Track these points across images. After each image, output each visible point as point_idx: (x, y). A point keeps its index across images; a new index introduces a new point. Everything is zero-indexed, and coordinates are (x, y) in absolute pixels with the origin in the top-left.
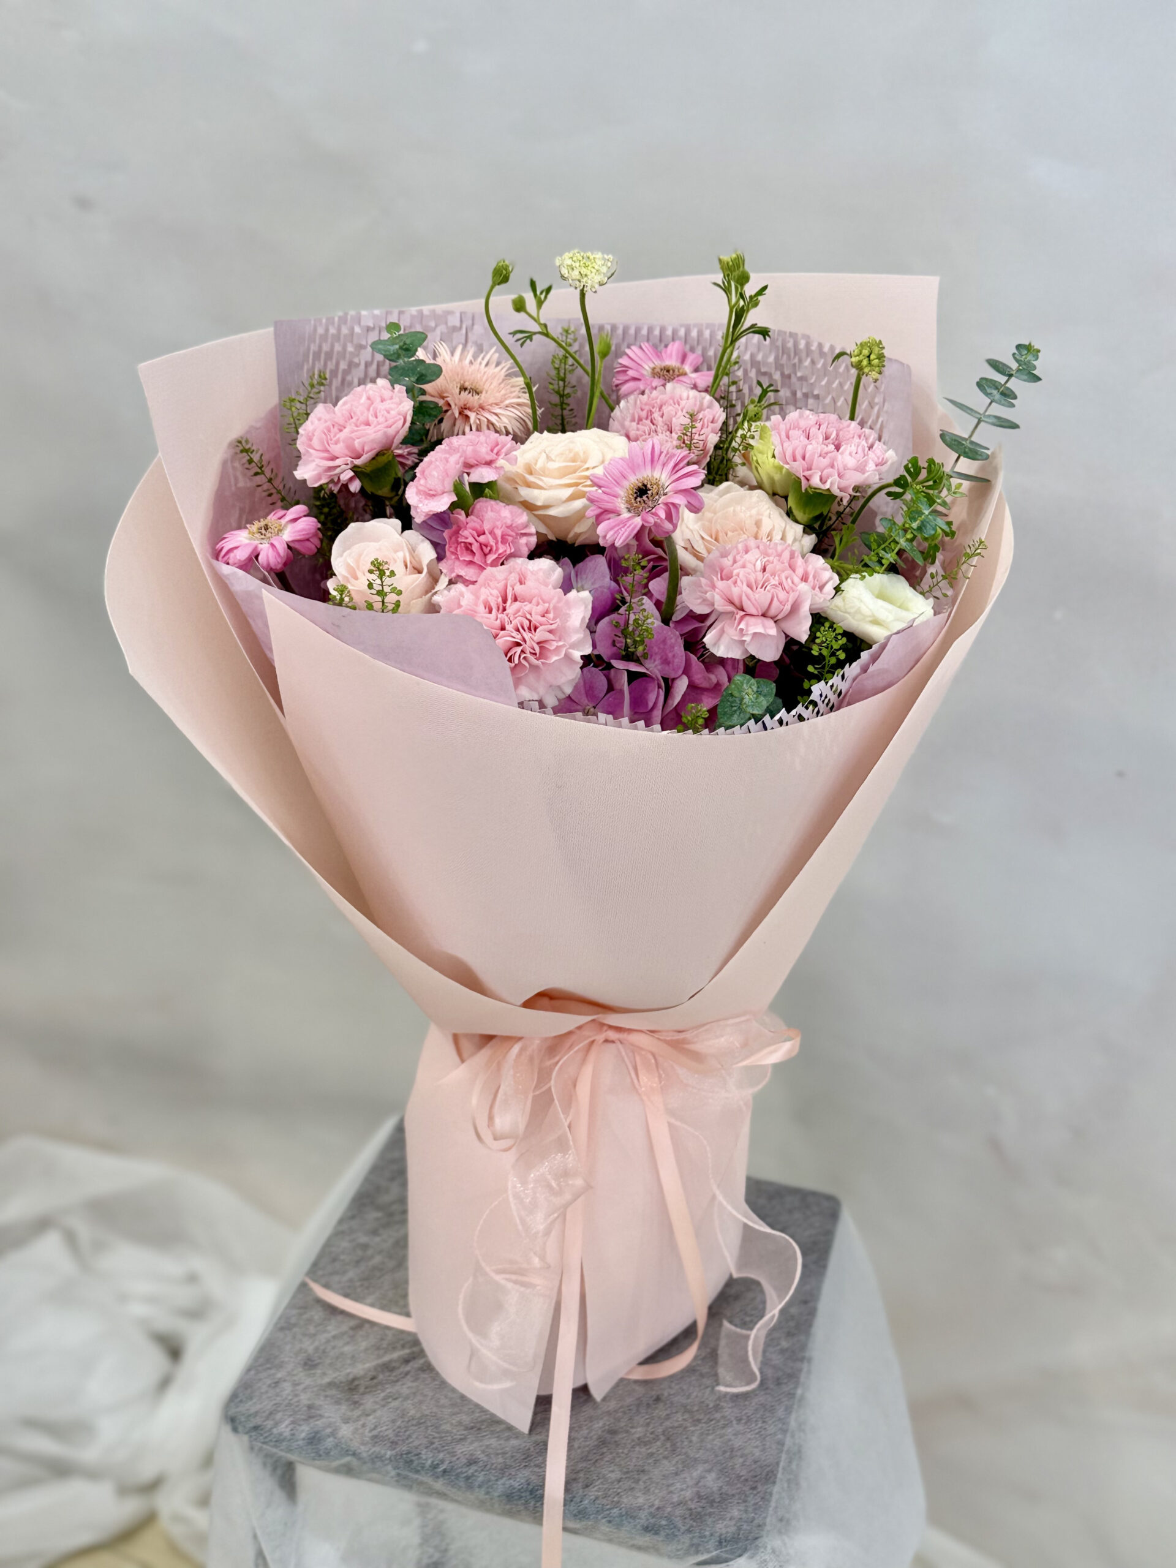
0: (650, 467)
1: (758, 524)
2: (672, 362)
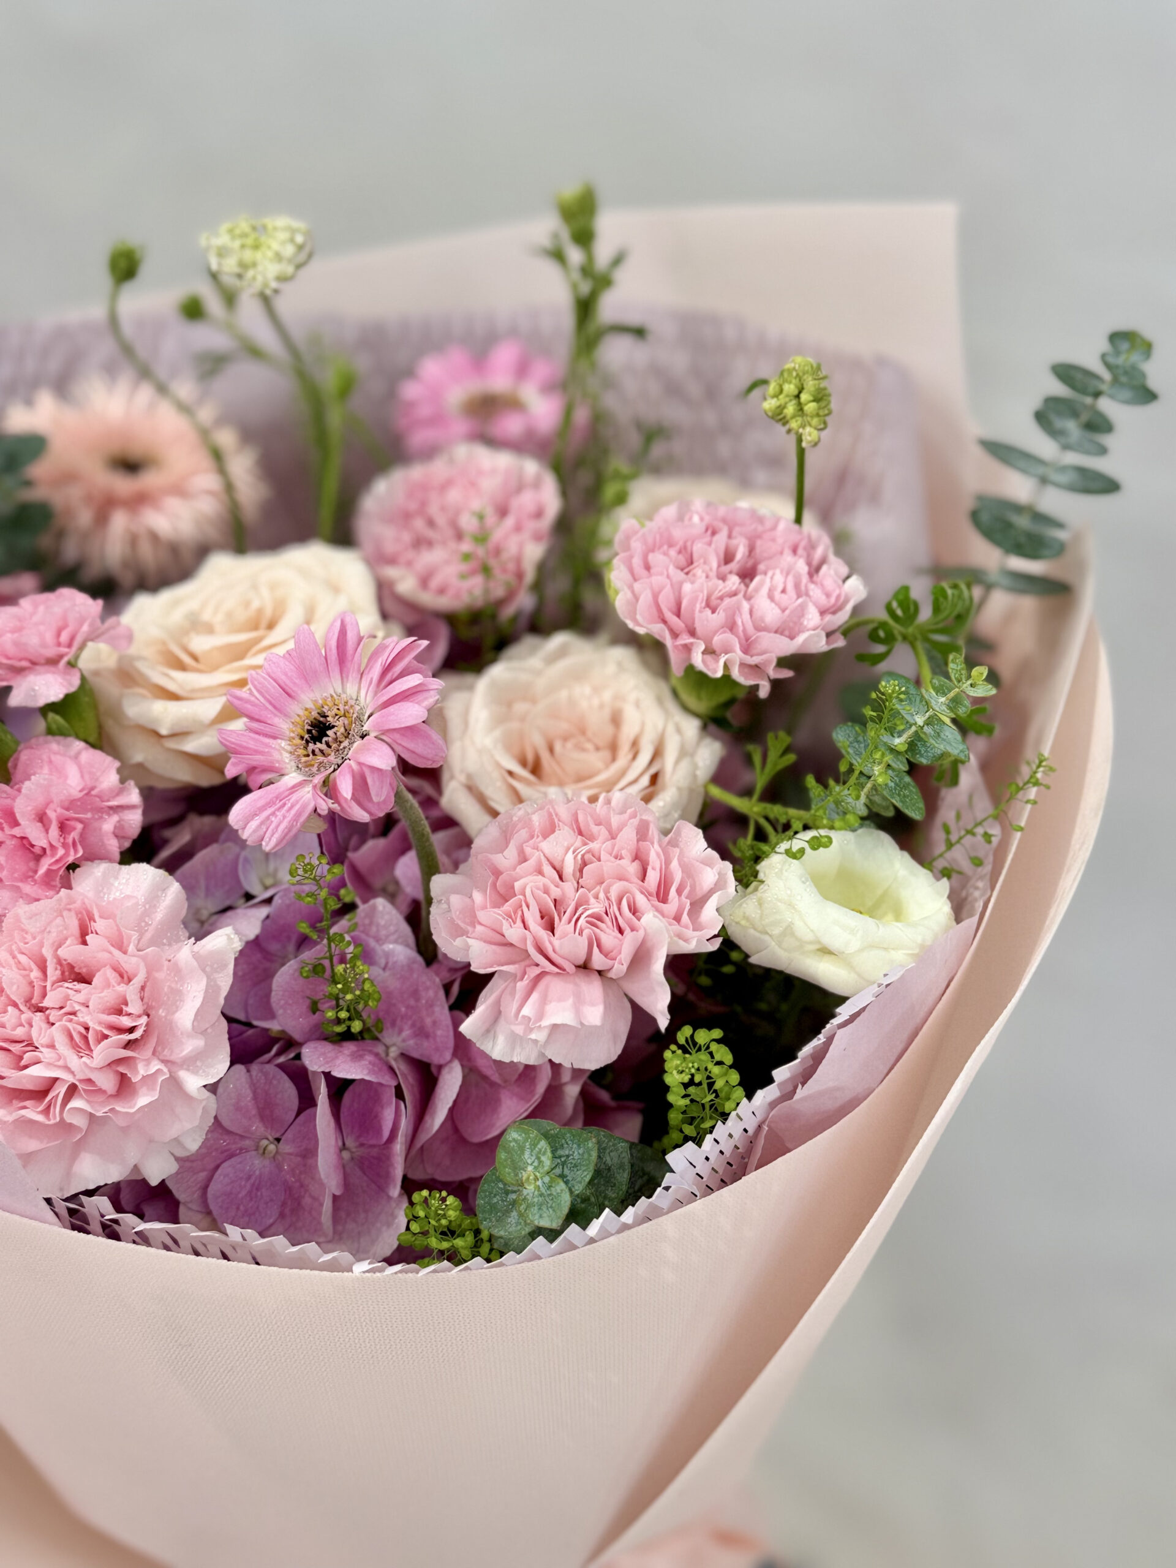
0: (338, 677)
1: (616, 720)
2: (499, 382)
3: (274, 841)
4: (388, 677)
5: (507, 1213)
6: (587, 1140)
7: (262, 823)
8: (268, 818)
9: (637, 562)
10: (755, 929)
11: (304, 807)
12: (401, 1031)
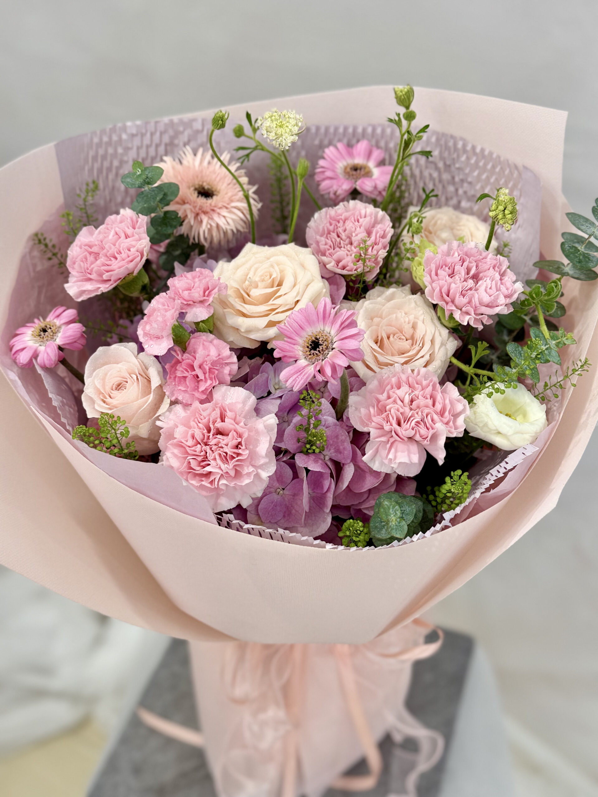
0: (323, 323)
1: (414, 327)
2: (359, 161)
3: (298, 388)
4: (343, 326)
5: (381, 529)
6: (412, 505)
7: (294, 380)
8: (295, 379)
9: (433, 273)
10: (472, 423)
11: (309, 375)
12: (330, 450)
